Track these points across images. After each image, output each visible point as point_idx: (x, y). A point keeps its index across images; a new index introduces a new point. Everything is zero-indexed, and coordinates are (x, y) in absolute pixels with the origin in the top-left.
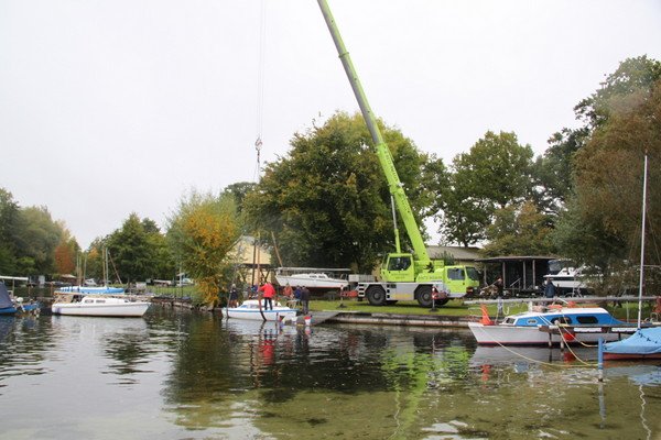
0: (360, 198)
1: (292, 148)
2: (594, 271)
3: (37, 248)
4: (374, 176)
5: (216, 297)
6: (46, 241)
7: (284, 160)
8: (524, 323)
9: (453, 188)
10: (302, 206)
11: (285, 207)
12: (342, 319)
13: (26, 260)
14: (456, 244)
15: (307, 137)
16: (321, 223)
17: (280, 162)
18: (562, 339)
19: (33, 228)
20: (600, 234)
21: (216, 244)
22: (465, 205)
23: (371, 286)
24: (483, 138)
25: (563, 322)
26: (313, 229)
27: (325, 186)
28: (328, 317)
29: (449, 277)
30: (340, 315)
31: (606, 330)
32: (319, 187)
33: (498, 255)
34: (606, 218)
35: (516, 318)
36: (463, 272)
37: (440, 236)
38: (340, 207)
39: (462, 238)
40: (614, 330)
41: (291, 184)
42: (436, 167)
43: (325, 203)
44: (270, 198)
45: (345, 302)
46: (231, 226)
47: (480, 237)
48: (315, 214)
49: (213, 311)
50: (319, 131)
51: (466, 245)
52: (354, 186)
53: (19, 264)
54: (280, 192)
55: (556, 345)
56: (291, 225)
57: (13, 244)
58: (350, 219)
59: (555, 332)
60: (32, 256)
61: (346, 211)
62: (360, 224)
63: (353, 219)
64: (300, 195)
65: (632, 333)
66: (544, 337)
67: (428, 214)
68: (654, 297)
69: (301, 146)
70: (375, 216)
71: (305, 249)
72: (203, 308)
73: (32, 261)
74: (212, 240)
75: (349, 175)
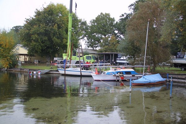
0: (59, 32)
1: (35, 14)
2: (131, 58)
4: (63, 25)
5: (8, 65)
7: (33, 18)
8: (109, 74)
9: (89, 30)
10: (38, 34)
11: (33, 34)
12: (51, 72)
14: (90, 48)
15: (41, 11)
16: (45, 40)
17: (31, 19)
18: (120, 79)
20: (133, 46)
21: (7, 47)
22: (93, 36)
23: (61, 61)
24: (100, 15)
25: (121, 73)
26: (42, 42)
27: (46, 28)
28: (46, 71)
29: (86, 59)
30: (50, 71)
31: (133, 76)
32: (45, 28)
33: (103, 52)
34: (136, 41)
35: (106, 72)
36: (91, 57)
37: (85, 45)
38: (52, 35)
39: (92, 47)
40: (136, 76)
41: (35, 27)
42: (84, 23)
43: (46, 33)
44: (27, 31)
45: (53, 67)
46: (13, 41)
47: (97, 46)
48: (43, 37)
49: (6, 70)
50: (45, 9)
51: (93, 49)
52: (56, 28)
54: (31, 29)
55: (118, 81)
56: (35, 41)
58: (55, 39)
59: (118, 76)
61: (54, 36)
62: (59, 41)
63: (56, 39)
64: (38, 31)
65: (141, 77)
66: (114, 78)
67: (81, 39)
68: (148, 66)
69: (38, 14)
70: (63, 38)
71: (39, 49)
72: (3, 69)
74: (6, 45)
75: (55, 24)
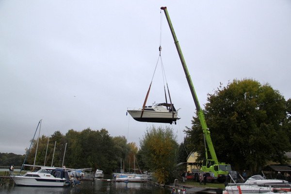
3: (118, 156)
5: (163, 179)
6: (122, 152)
13: (113, 162)
16: (220, 140)
19: (116, 146)
30: (208, 189)
38: (230, 131)
50: (221, 92)
53: (110, 164)
57: (107, 154)
60: (116, 160)
61: (233, 133)
62: (242, 139)
70: (250, 135)
73: (116, 162)
